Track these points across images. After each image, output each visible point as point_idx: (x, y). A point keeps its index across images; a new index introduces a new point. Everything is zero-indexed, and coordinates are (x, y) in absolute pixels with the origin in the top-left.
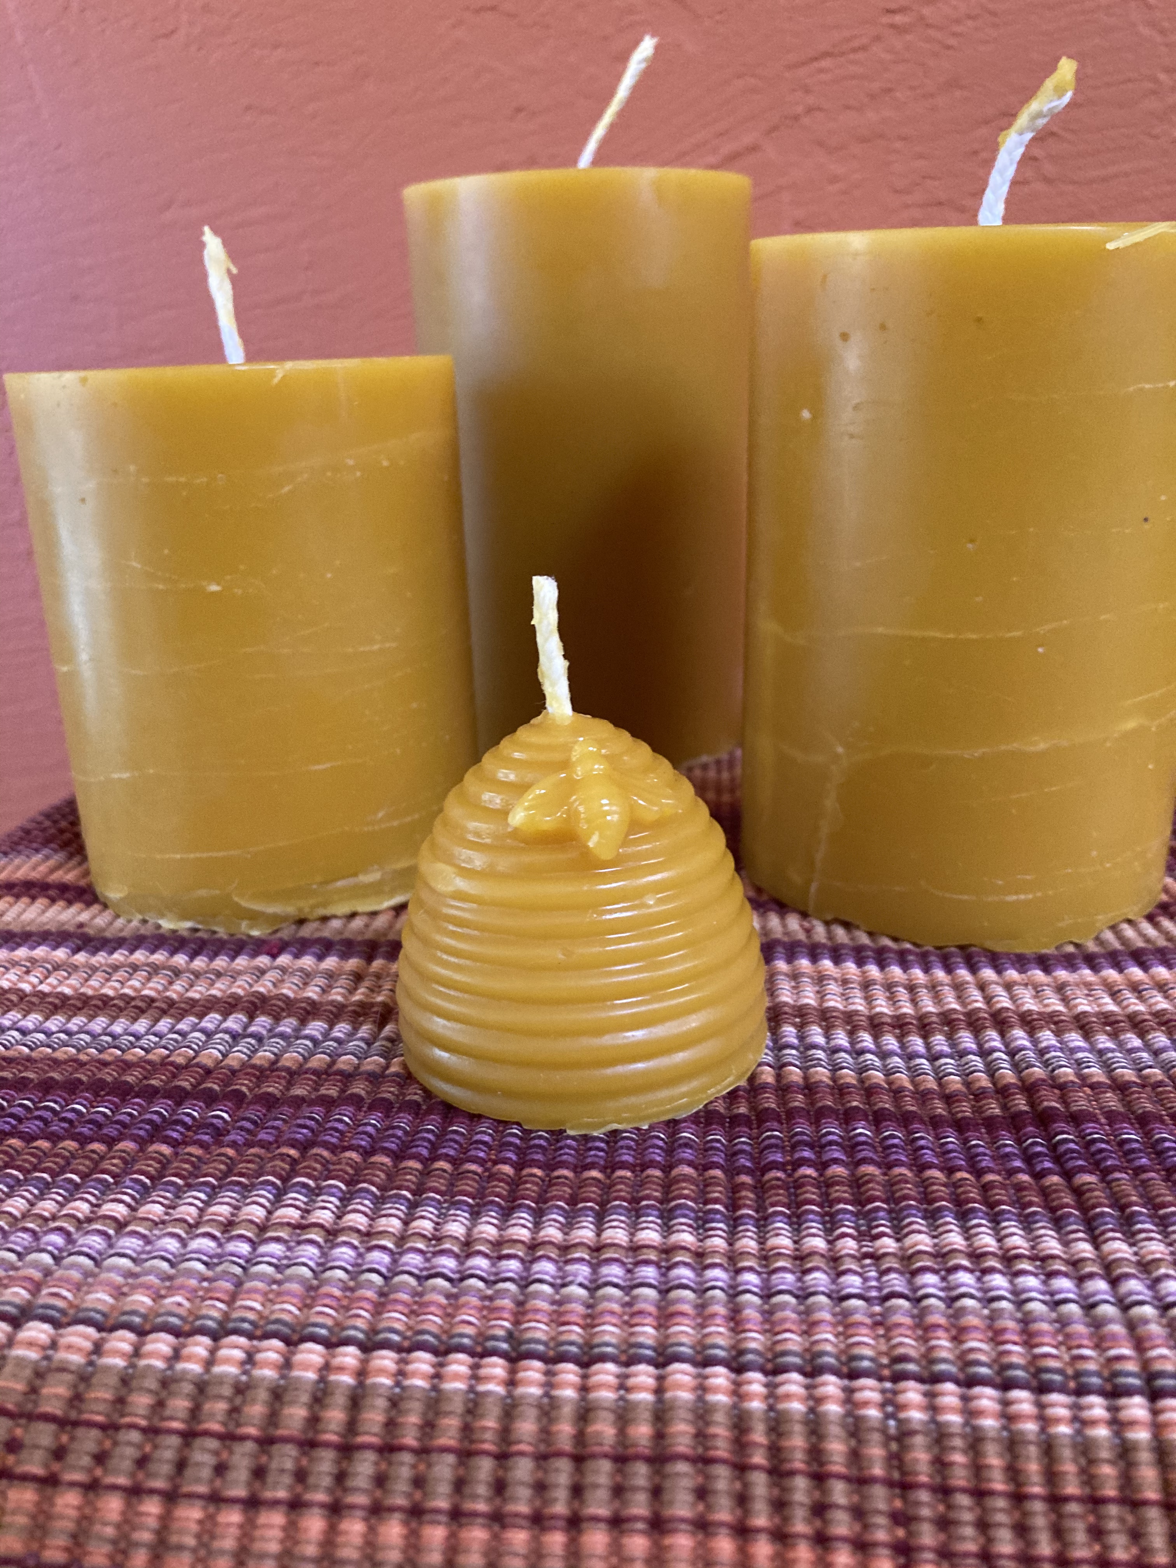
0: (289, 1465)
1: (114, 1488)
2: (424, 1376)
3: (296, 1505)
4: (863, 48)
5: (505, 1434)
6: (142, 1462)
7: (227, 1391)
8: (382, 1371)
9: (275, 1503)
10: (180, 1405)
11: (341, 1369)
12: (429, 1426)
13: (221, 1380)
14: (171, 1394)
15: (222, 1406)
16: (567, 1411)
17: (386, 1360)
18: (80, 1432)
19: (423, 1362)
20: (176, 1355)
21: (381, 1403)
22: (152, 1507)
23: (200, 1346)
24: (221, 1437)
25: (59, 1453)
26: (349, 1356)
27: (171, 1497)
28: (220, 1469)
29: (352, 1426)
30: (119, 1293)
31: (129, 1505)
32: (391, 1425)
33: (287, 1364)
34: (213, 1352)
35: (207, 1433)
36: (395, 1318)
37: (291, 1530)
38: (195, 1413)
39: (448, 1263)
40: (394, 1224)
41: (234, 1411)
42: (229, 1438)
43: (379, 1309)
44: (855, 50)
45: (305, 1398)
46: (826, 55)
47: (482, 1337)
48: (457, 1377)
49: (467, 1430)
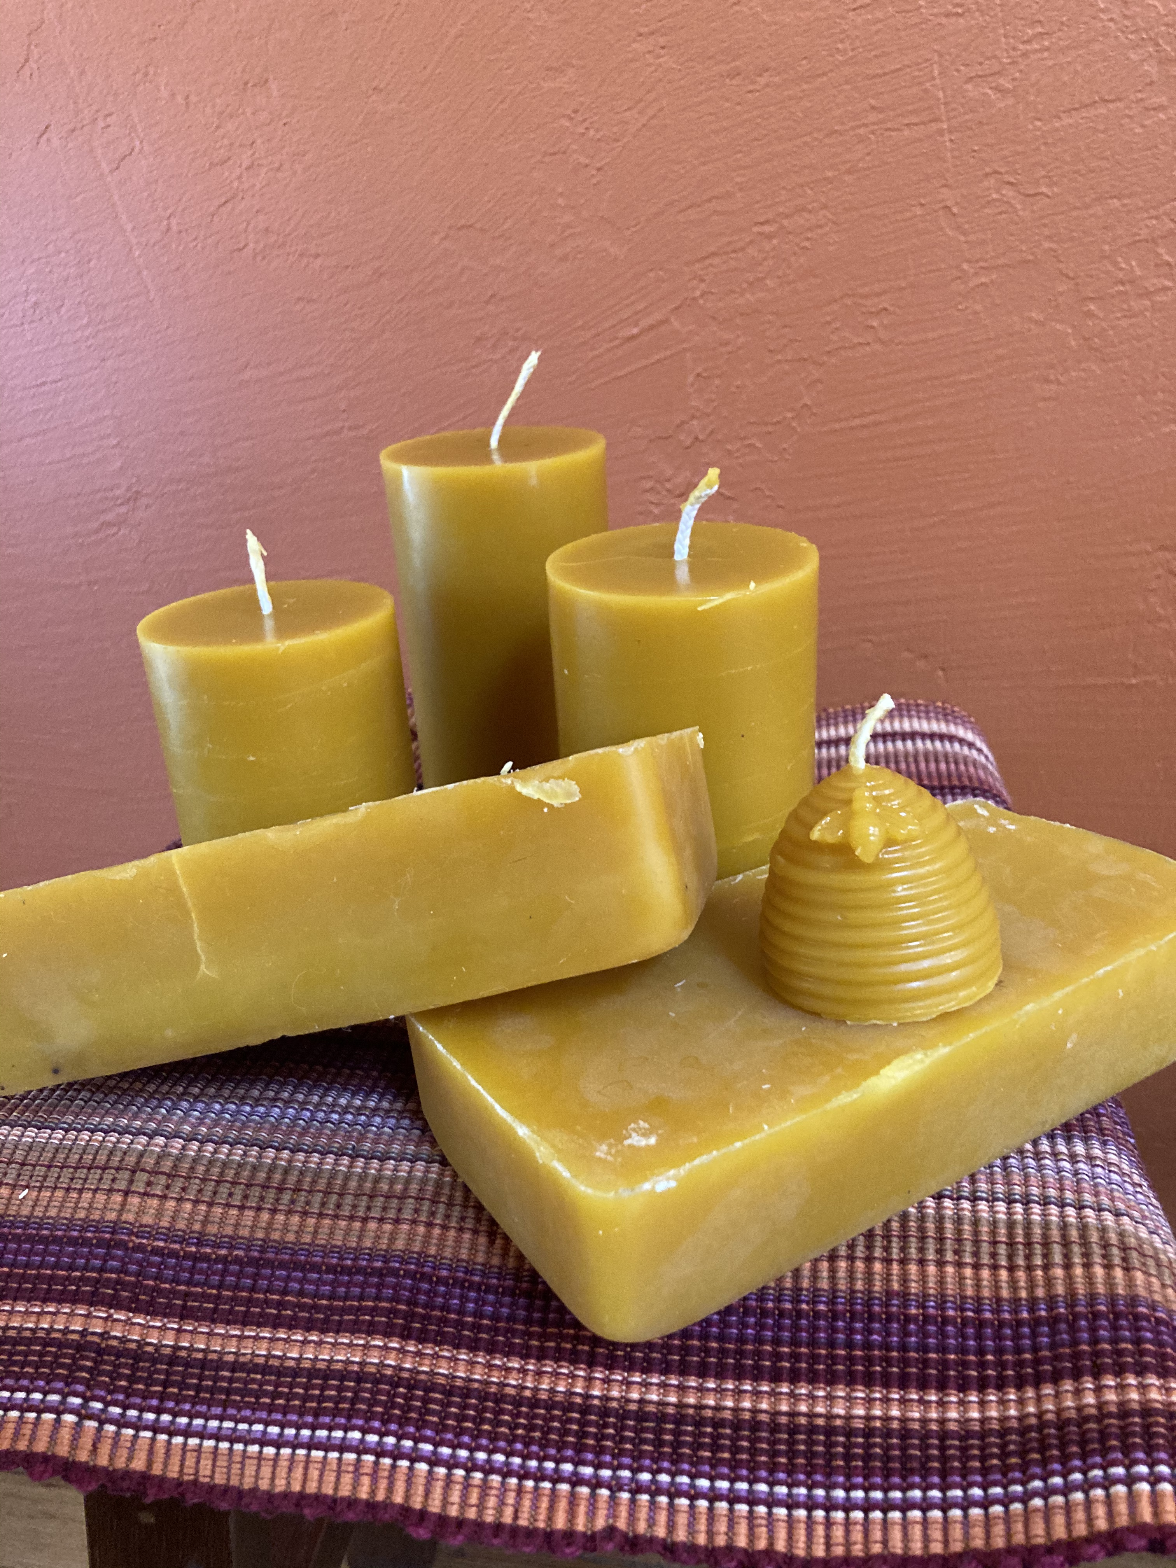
0: (257, 1194)
1: (188, 1200)
2: (315, 1163)
3: (259, 1209)
4: (743, 249)
5: (344, 1186)
6: (200, 1191)
7: (235, 1166)
8: (299, 1161)
9: (251, 1208)
10: (216, 1170)
11: (281, 1159)
12: (314, 1182)
13: (233, 1161)
14: (213, 1166)
15: (232, 1172)
16: (370, 1178)
17: (301, 1156)
18: (176, 1179)
19: (316, 1158)
20: (216, 1151)
21: (296, 1173)
22: (203, 1208)
23: (225, 1149)
24: (232, 1183)
25: (168, 1187)
26: (286, 1154)
27: (211, 1204)
28: (230, 1195)
29: (284, 1181)
30: (194, 1126)
31: (194, 1206)
32: (299, 1181)
33: (260, 1157)
34: (230, 1151)
35: (226, 1181)
36: (308, 1140)
37: (256, 1218)
38: (222, 1174)
39: (335, 1116)
40: (316, 1099)
41: (237, 1174)
42: (234, 1183)
43: (301, 1135)
44: (734, 251)
45: (266, 1170)
46: (714, 254)
47: (341, 1148)
48: (328, 1164)
49: (329, 1184)
